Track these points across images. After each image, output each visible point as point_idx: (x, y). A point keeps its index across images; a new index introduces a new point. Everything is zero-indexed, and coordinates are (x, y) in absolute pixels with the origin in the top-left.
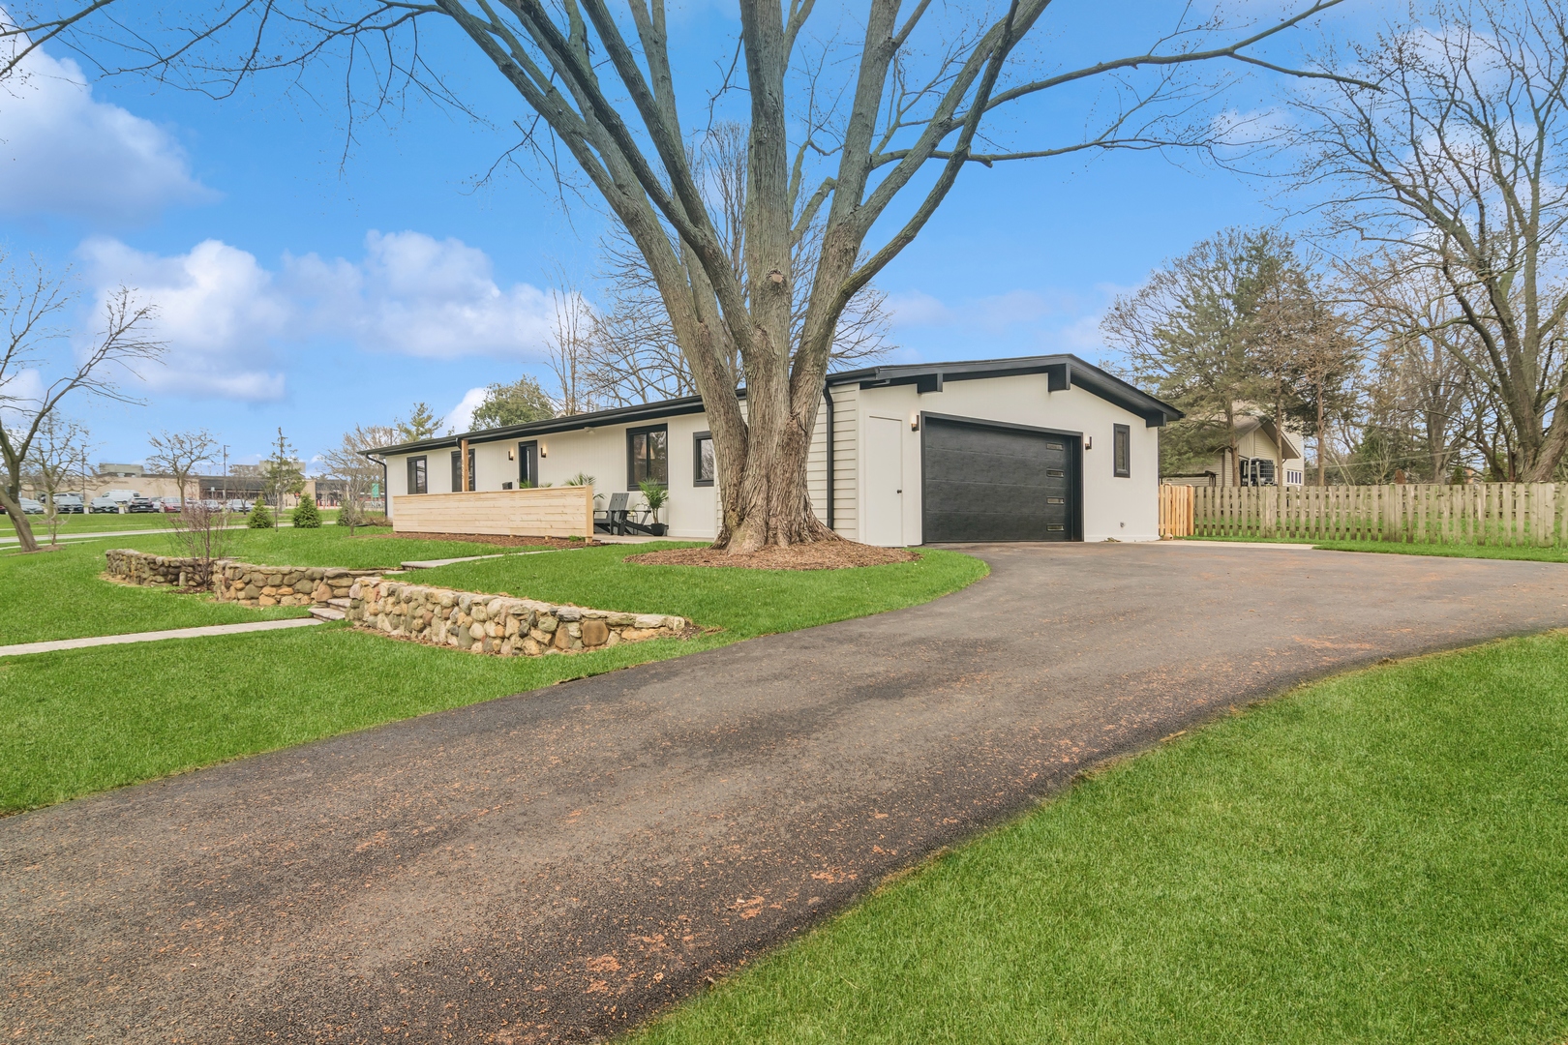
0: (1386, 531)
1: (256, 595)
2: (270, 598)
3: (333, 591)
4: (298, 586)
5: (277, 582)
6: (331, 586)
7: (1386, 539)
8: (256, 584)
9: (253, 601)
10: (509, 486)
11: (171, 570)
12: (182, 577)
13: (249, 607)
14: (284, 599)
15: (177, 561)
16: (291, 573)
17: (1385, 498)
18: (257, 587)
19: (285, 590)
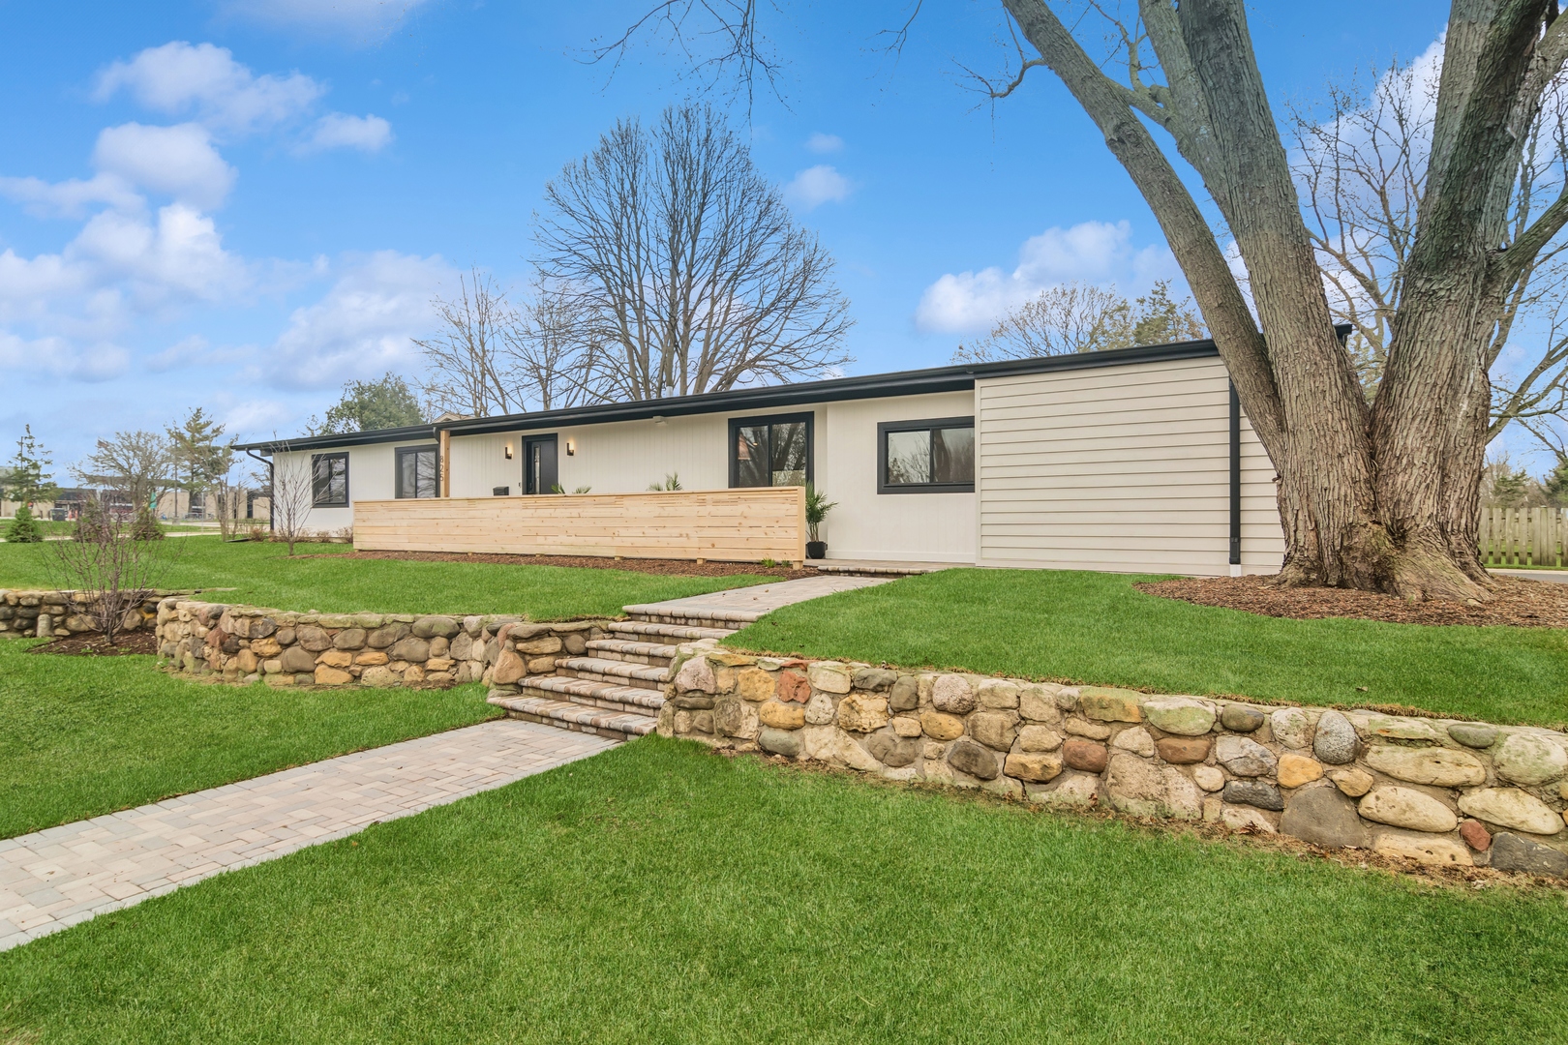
0: (1536, 555)
1: (308, 666)
2: (339, 672)
3: (526, 663)
4: (401, 648)
5: (356, 643)
6: (522, 653)
7: (1535, 563)
8: (307, 646)
9: (300, 677)
10: (502, 492)
11: (20, 611)
12: (43, 622)
13: (291, 691)
14: (368, 672)
15: (32, 596)
16: (383, 625)
17: (1536, 521)
18: (309, 651)
19: (370, 656)
